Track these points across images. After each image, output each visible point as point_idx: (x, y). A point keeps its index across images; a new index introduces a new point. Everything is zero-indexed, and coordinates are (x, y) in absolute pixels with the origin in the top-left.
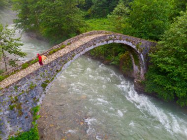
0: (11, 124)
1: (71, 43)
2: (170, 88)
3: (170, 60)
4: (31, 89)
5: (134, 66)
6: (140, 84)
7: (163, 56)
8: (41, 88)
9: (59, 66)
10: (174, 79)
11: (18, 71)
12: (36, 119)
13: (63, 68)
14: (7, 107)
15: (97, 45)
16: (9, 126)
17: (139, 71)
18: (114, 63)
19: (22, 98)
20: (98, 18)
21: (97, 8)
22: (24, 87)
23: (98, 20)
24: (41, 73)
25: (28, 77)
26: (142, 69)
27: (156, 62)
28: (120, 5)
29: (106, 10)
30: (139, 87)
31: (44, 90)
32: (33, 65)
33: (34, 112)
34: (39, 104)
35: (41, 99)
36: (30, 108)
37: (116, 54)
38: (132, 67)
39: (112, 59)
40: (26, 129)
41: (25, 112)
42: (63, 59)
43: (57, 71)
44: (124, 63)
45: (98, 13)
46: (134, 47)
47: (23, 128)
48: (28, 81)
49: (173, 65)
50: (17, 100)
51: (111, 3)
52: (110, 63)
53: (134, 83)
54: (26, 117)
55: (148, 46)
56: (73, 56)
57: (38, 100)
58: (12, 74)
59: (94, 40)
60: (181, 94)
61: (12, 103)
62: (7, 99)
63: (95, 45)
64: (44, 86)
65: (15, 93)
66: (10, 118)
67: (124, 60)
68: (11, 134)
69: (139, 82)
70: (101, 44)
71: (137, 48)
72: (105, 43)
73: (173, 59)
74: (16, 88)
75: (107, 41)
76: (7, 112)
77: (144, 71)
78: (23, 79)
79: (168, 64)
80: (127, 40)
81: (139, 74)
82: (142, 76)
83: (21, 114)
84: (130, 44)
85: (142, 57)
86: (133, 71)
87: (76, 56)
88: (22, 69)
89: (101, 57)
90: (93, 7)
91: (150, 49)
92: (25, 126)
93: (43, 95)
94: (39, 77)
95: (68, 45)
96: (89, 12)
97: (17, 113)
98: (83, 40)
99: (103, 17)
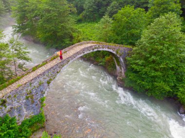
0: (26, 109)
1: (66, 52)
2: (140, 83)
3: (140, 62)
4: (40, 85)
5: (117, 66)
6: (121, 80)
7: (136, 59)
8: (46, 85)
9: (59, 69)
10: (143, 76)
11: (30, 73)
12: (43, 106)
13: (61, 70)
14: (24, 97)
15: (86, 53)
16: (25, 110)
17: (120, 70)
18: (101, 64)
19: (34, 92)
20: (89, 22)
21: (88, 14)
22: (36, 84)
23: (89, 24)
24: (47, 74)
25: (38, 77)
26: (122, 69)
27: (131, 64)
28: (106, 16)
29: (96, 15)
30: (121, 83)
31: (48, 86)
32: (40, 68)
33: (42, 101)
34: (45, 95)
35: (46, 92)
36: (39, 98)
37: (104, 57)
38: (115, 67)
39: (100, 60)
40: (36, 113)
41: (36, 101)
42: (62, 64)
43: (58, 72)
44: (109, 64)
45: (89, 18)
46: (114, 52)
47: (34, 113)
48: (38, 80)
49: (142, 66)
50: (31, 93)
51: (100, 9)
52: (99, 64)
53: (117, 80)
54: (36, 105)
55: (126, 51)
56: (68, 62)
57: (44, 93)
58: (26, 75)
59: (84, 50)
60: (148, 87)
61: (28, 94)
62: (24, 91)
63: (84, 53)
64: (49, 83)
65: (30, 88)
66: (26, 105)
67: (109, 61)
68: (26, 116)
69: (120, 79)
70: (88, 52)
71: (117, 53)
72: (92, 51)
73: (142, 61)
74: (31, 84)
75: (93, 49)
76: (25, 101)
77: (125, 70)
78: (35, 78)
79: (139, 65)
80: (108, 48)
81: (121, 72)
82: (123, 74)
83: (33, 102)
84: (111, 51)
85: (122, 60)
86: (116, 70)
87: (71, 62)
88: (33, 71)
89: (91, 58)
90: (84, 12)
91: (128, 54)
92: (35, 111)
93: (48, 90)
94: (45, 77)
95: (64, 53)
96: (80, 17)
97: (31, 102)
98: (75, 49)
99: (94, 21)
